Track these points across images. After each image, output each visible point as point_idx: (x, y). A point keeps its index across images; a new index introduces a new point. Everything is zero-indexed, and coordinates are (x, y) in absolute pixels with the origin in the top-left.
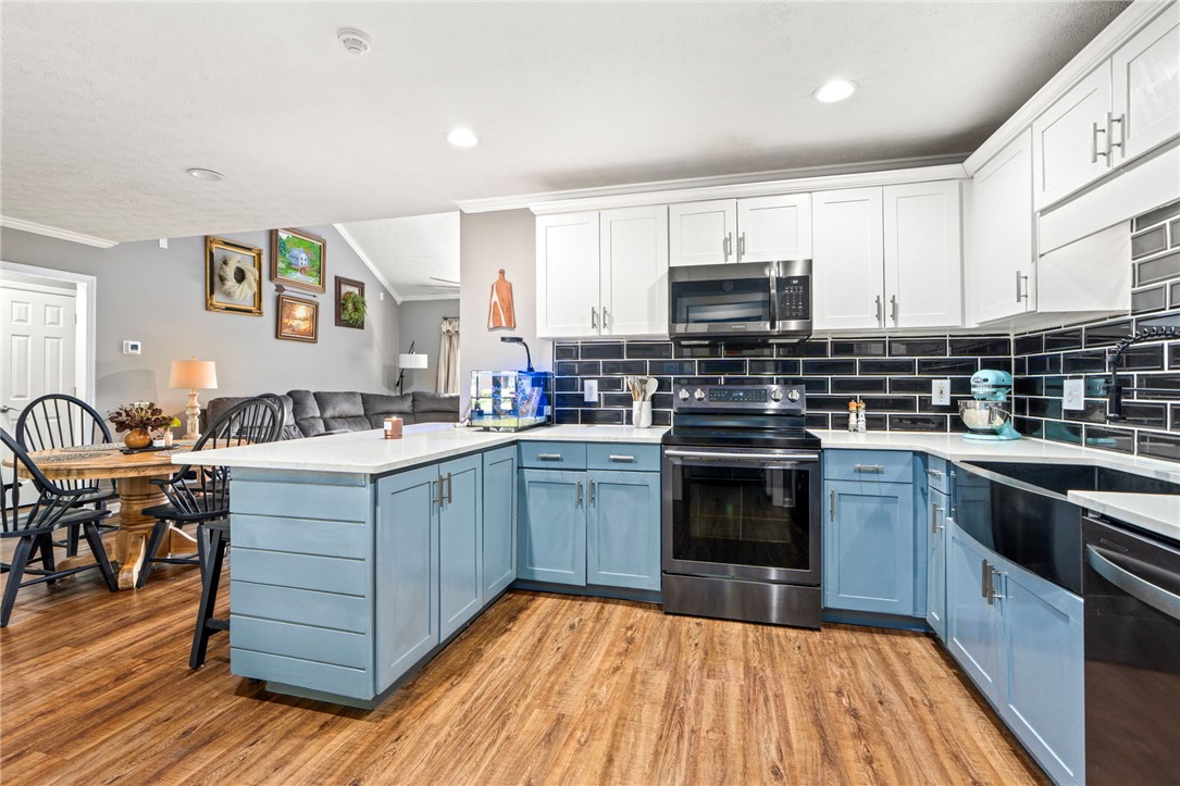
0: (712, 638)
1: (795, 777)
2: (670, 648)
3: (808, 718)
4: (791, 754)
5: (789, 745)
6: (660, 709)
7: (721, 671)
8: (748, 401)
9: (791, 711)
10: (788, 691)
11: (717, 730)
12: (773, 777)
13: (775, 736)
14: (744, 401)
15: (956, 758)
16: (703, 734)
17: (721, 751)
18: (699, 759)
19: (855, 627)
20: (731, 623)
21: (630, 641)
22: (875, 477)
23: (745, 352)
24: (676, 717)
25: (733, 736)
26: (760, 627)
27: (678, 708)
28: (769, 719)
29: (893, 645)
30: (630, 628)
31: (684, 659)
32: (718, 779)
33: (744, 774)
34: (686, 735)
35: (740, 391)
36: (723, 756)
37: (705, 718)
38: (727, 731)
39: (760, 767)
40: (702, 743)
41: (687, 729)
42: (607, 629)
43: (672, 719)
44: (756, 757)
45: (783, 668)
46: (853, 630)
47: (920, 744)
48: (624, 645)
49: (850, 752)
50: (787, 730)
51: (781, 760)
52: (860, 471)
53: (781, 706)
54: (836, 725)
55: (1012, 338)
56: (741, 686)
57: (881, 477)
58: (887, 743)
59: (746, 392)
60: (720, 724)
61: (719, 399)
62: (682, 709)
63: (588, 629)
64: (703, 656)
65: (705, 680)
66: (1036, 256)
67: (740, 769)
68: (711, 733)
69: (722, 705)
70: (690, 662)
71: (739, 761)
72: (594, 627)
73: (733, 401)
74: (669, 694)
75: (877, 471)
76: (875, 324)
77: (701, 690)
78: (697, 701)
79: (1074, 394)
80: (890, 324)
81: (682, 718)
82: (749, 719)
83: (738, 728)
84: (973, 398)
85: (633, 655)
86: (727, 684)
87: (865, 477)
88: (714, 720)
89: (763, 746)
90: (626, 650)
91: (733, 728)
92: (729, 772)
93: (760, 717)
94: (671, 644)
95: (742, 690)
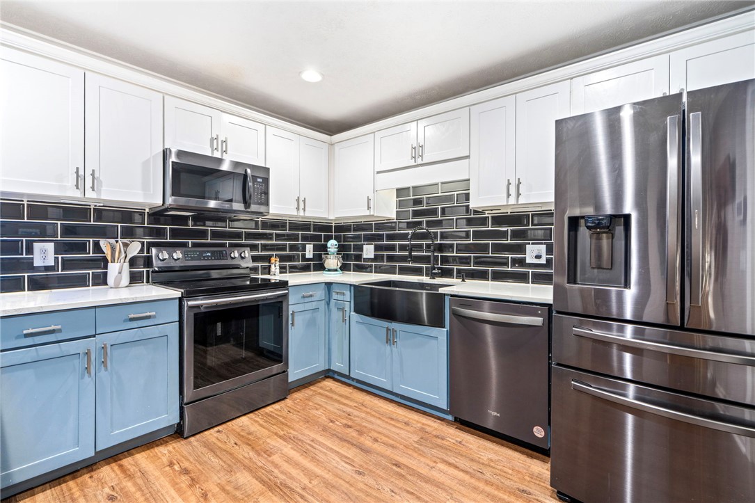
0: (239, 434)
1: (367, 469)
2: (222, 457)
3: (337, 441)
4: (353, 461)
5: (346, 457)
6: (270, 494)
7: (271, 449)
8: (215, 259)
9: (329, 443)
10: (313, 435)
11: (312, 478)
12: (361, 476)
13: (337, 458)
14: (212, 259)
15: (392, 419)
16: (310, 485)
17: (328, 485)
18: (327, 498)
19: (298, 388)
20: (238, 419)
21: (186, 472)
22: (310, 299)
23: (208, 223)
24: (285, 490)
25: (323, 474)
26: (256, 412)
27: (279, 485)
28: (326, 454)
29: (321, 388)
30: (171, 464)
31: (241, 457)
32: (347, 498)
33: (351, 485)
34: (304, 493)
35: (208, 252)
36: (333, 487)
37: (299, 477)
38: (318, 474)
39: (352, 476)
40: (316, 490)
41: (299, 490)
42: (152, 478)
43: (285, 493)
44: (345, 475)
45: (297, 426)
46: (299, 390)
47: (378, 422)
48: (184, 478)
49: (368, 443)
50: (338, 452)
51: (354, 466)
52: (304, 297)
53: (321, 444)
54: (349, 435)
55: (333, 225)
56: (292, 448)
57: (313, 299)
58: (372, 429)
59: (212, 252)
60: (310, 475)
61: (193, 259)
62: (281, 483)
63: (133, 489)
64: (250, 447)
65: (270, 459)
66: (375, 191)
67: (347, 486)
68: (313, 482)
69: (297, 464)
70: (246, 455)
71: (342, 482)
72: (135, 484)
73: (204, 259)
74: (263, 482)
75: (311, 296)
76: (294, 213)
77: (276, 466)
78: (282, 472)
79: (369, 251)
80: (301, 213)
81: (288, 487)
82: (318, 460)
83: (320, 469)
84: (328, 254)
85: (203, 478)
86: (283, 452)
87: (307, 300)
88: (304, 475)
89: (339, 467)
90: (193, 479)
91: (318, 471)
92: (345, 491)
93: (320, 455)
94: (218, 453)
95: (295, 450)
